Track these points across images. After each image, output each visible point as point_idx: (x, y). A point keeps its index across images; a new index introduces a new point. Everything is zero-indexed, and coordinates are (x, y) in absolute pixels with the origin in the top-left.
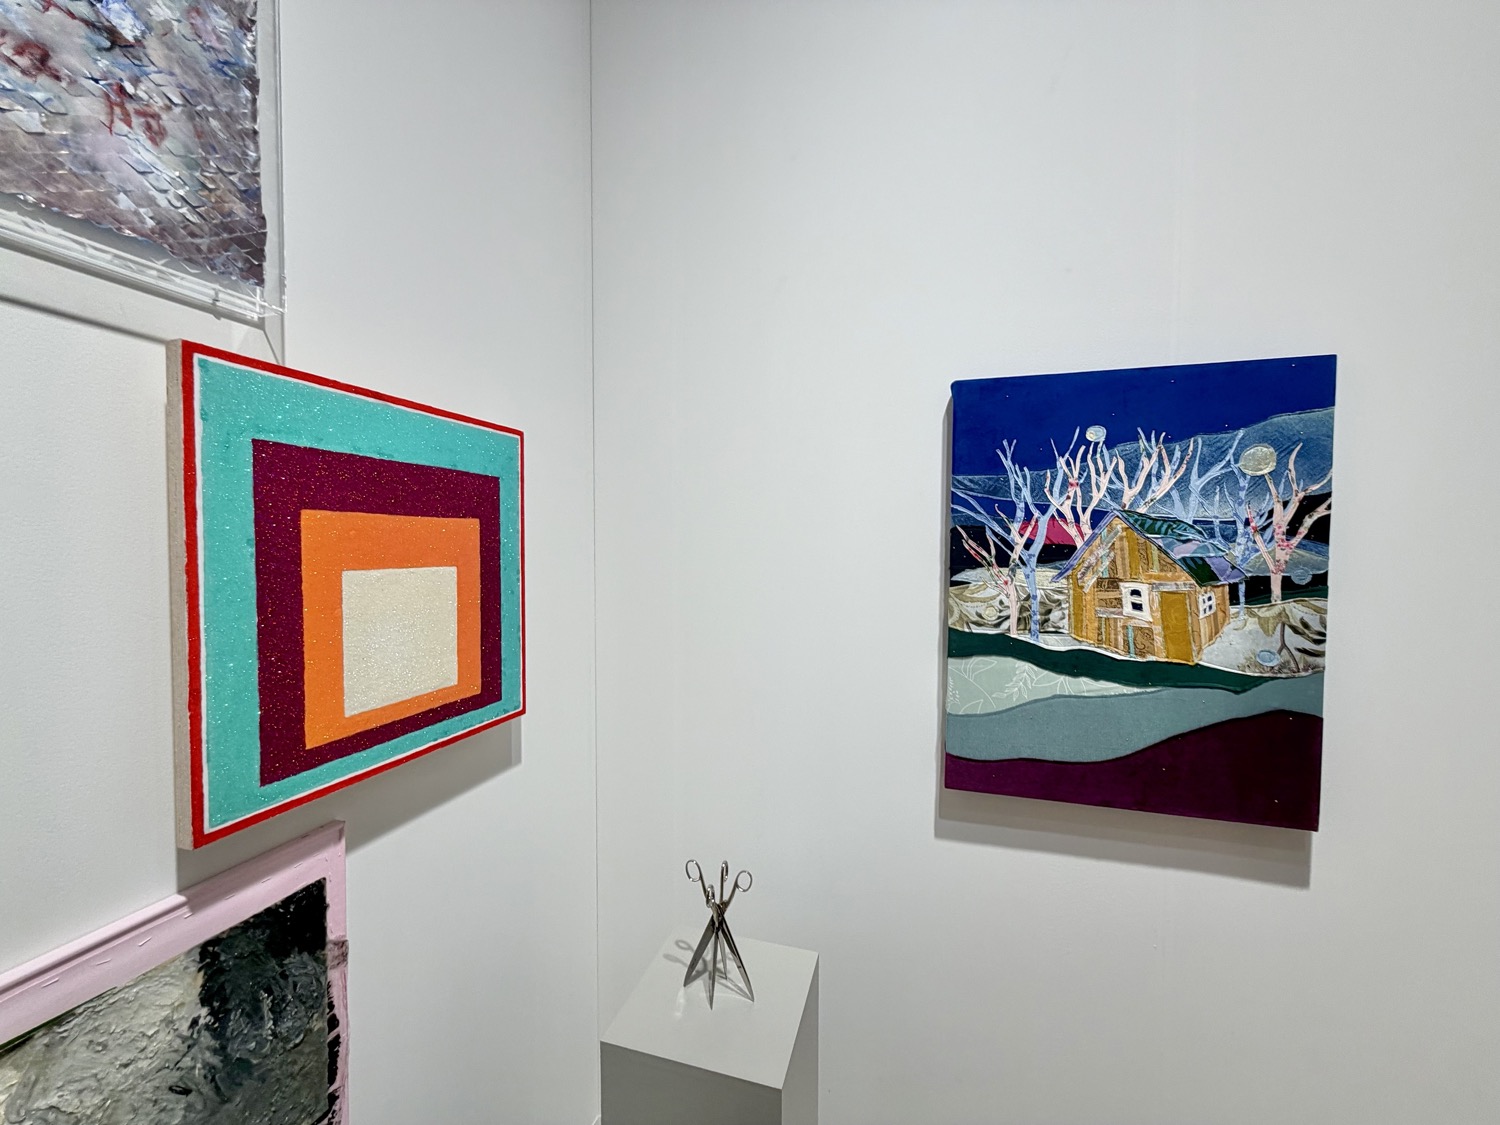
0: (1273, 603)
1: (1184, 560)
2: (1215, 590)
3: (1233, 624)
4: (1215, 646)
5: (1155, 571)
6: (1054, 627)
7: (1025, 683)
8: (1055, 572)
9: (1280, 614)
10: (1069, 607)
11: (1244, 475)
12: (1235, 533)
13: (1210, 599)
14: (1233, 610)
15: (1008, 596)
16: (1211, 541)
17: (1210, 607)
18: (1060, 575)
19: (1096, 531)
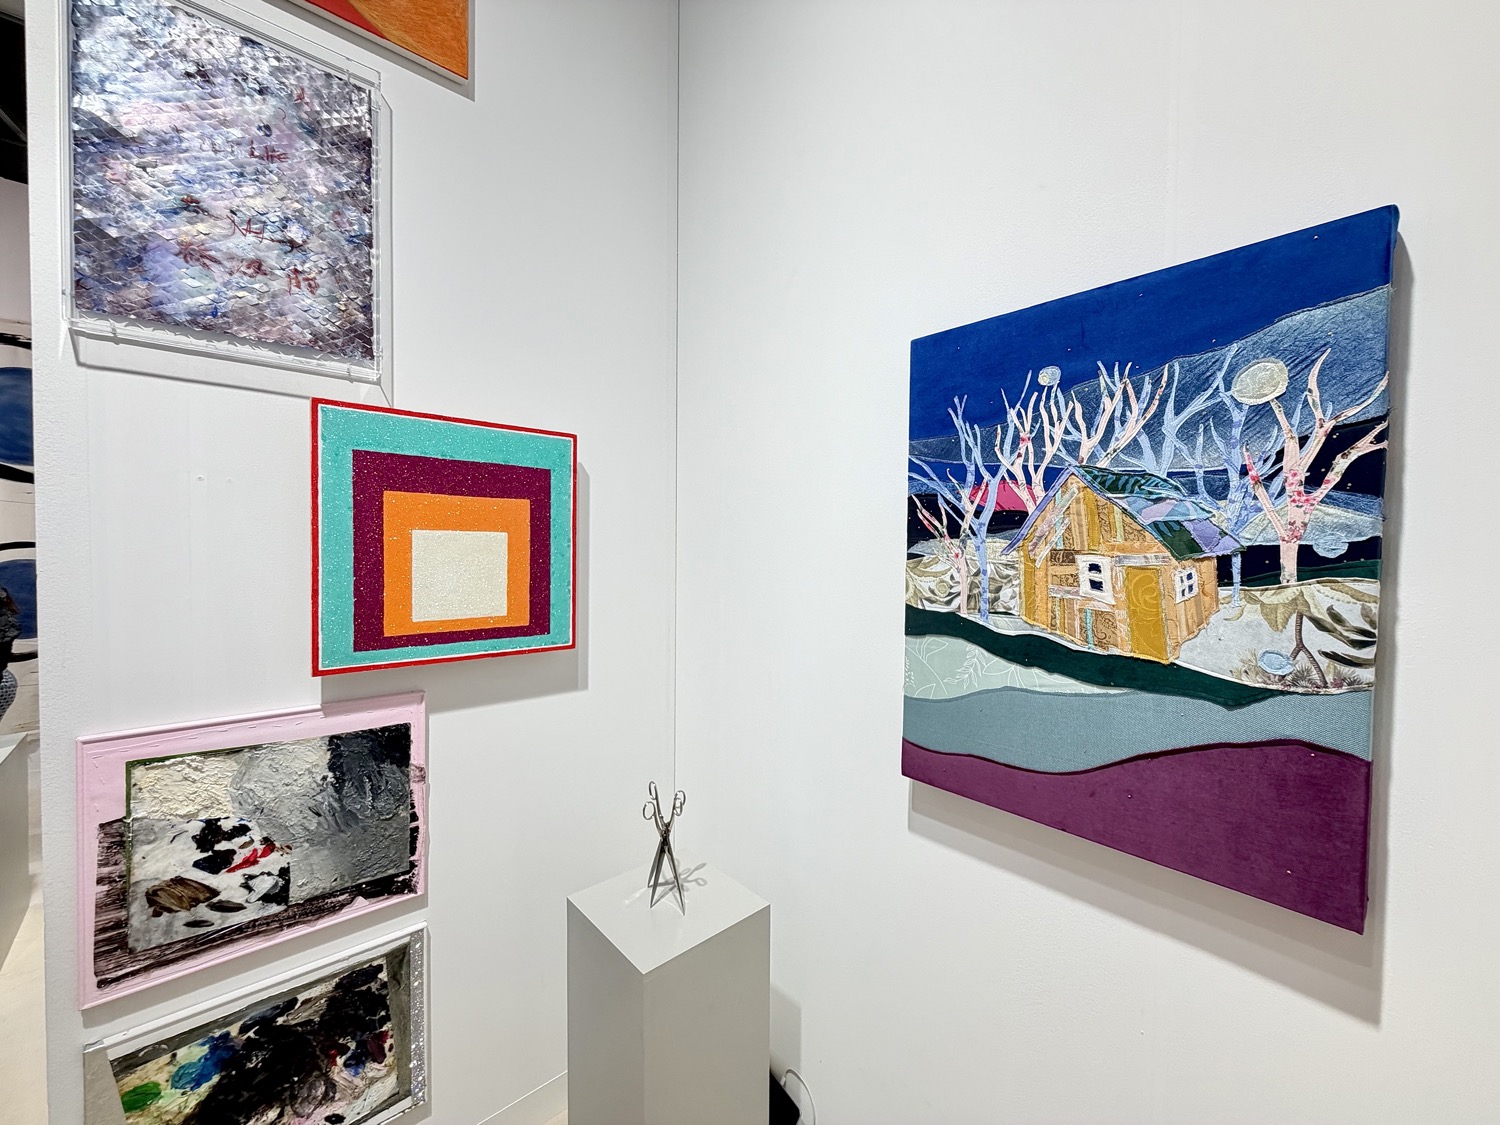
0: (1284, 583)
1: (1155, 525)
2: (1197, 564)
3: (1225, 611)
4: (1197, 640)
5: (1120, 540)
6: (1004, 607)
7: (975, 670)
8: (1004, 543)
9: (1295, 599)
10: (1019, 584)
11: (1239, 405)
12: (1226, 487)
13: (1190, 577)
14: (1224, 592)
15: (958, 570)
16: (1193, 499)
17: (1191, 588)
18: (1011, 546)
19: (1051, 493)
